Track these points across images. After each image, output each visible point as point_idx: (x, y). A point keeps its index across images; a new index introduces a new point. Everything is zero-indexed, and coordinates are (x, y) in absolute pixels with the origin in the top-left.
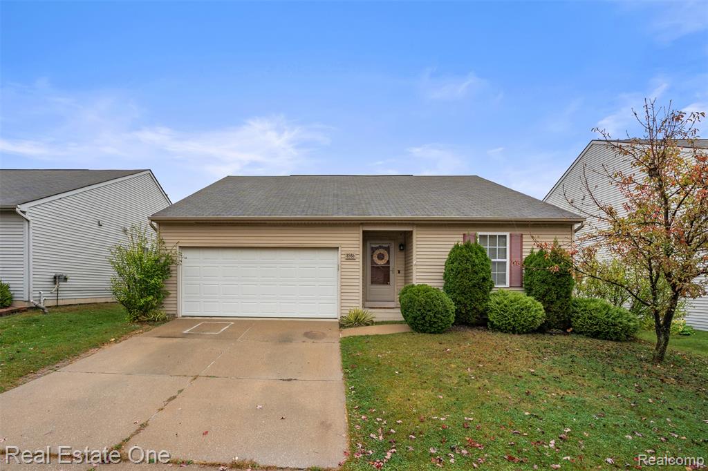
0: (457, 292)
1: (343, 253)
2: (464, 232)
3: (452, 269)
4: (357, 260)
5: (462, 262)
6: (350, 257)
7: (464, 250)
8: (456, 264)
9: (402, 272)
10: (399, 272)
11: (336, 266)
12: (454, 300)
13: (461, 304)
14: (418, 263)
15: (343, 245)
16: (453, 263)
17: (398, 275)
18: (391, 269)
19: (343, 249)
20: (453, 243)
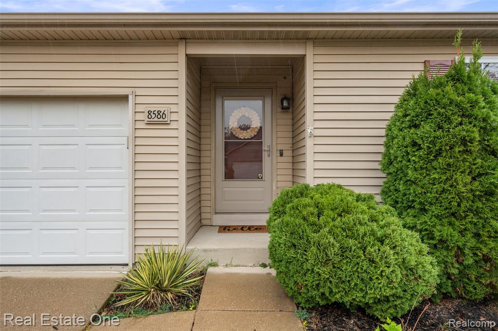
0: (435, 209)
1: (139, 108)
2: (427, 58)
3: (414, 144)
4: (173, 125)
5: (448, 120)
6: (157, 119)
7: (449, 88)
8: (427, 127)
9: (288, 153)
10: (281, 155)
11: (124, 140)
12: (427, 235)
13: (447, 248)
14: (318, 132)
15: (139, 92)
16: (416, 126)
17: (280, 159)
18: (265, 148)
19: (139, 100)
20: (409, 75)
